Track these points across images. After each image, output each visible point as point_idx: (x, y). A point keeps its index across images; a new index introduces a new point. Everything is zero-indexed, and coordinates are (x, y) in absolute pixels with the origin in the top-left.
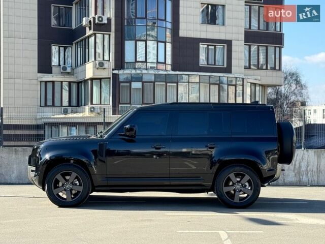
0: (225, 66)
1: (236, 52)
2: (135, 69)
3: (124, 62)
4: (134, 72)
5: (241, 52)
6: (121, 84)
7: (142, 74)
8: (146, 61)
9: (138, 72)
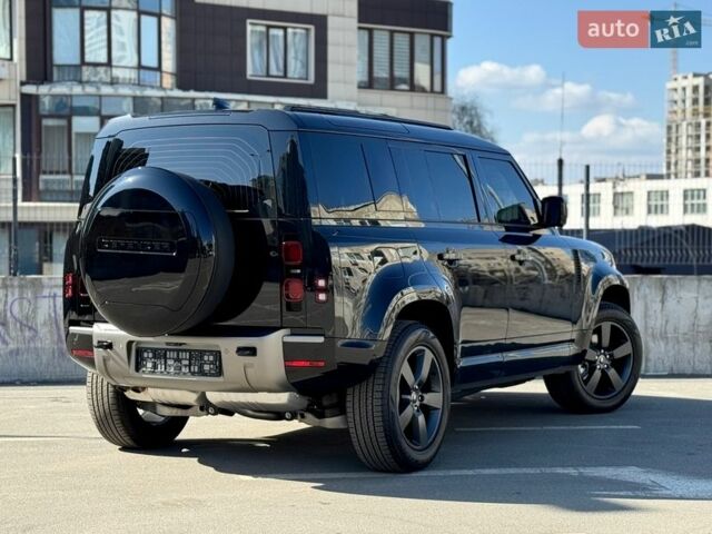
0: (312, 80)
1: (338, 45)
2: (81, 82)
3: (52, 65)
4: (77, 90)
5: (350, 46)
6: (46, 122)
7: (100, 96)
8: (109, 64)
9: (90, 90)
